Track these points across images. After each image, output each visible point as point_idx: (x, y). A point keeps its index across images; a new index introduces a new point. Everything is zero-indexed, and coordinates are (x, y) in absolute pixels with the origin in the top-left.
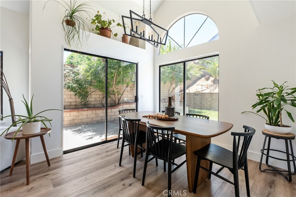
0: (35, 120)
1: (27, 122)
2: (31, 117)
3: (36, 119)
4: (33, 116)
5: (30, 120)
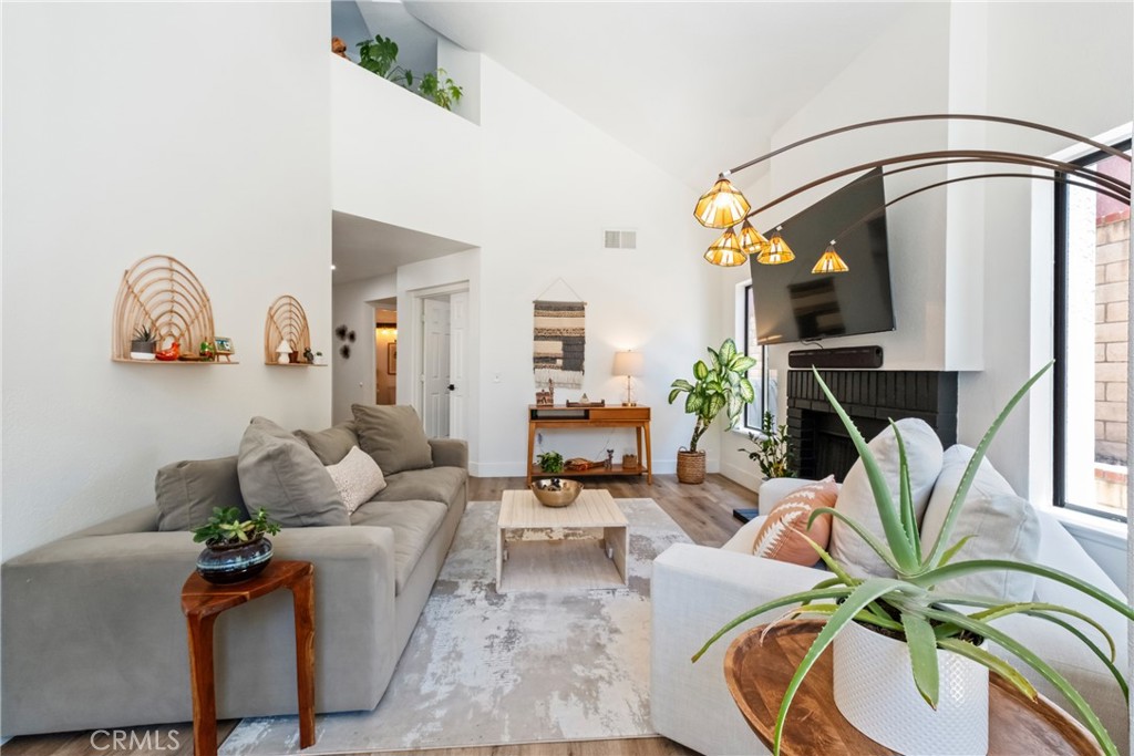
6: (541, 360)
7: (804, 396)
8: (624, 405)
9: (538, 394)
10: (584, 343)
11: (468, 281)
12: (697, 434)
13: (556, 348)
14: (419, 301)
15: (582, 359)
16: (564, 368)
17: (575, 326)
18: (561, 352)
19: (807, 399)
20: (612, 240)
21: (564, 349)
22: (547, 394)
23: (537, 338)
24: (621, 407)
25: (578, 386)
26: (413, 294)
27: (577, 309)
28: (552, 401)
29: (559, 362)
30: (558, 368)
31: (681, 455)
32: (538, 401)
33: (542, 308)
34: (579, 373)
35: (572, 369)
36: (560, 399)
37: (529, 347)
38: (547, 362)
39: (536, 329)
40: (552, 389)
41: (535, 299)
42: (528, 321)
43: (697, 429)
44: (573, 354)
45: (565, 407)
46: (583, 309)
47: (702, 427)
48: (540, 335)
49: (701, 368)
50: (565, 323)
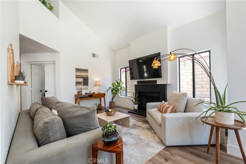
0: (228, 111)
1: (219, 111)
2: (224, 106)
3: (230, 109)
4: (225, 106)
5: (223, 109)
6: (78, 83)
7: (139, 89)
8: (98, 93)
9: (78, 92)
10: (88, 79)
11: (55, 61)
12: (113, 98)
13: (81, 80)
14: (30, 65)
15: (88, 83)
16: (83, 85)
17: (86, 75)
18: (83, 81)
19: (140, 89)
20: (94, 55)
21: (83, 80)
22: (80, 91)
23: (76, 77)
24: (97, 94)
25: (87, 89)
26: (28, 63)
27: (86, 71)
28: (82, 93)
29: (82, 84)
30: (82, 85)
31: (110, 103)
32: (78, 93)
33: (78, 70)
34: (87, 86)
35: (86, 85)
36: (84, 92)
37: (74, 80)
38: (79, 83)
39: (76, 75)
40: (81, 90)
41: (76, 68)
42: (74, 73)
43: (113, 97)
44: (86, 81)
45: (85, 94)
46: (88, 71)
47: (114, 96)
48: (77, 77)
49: (114, 84)
50: (83, 74)
